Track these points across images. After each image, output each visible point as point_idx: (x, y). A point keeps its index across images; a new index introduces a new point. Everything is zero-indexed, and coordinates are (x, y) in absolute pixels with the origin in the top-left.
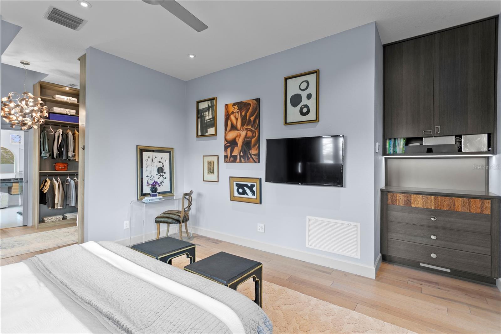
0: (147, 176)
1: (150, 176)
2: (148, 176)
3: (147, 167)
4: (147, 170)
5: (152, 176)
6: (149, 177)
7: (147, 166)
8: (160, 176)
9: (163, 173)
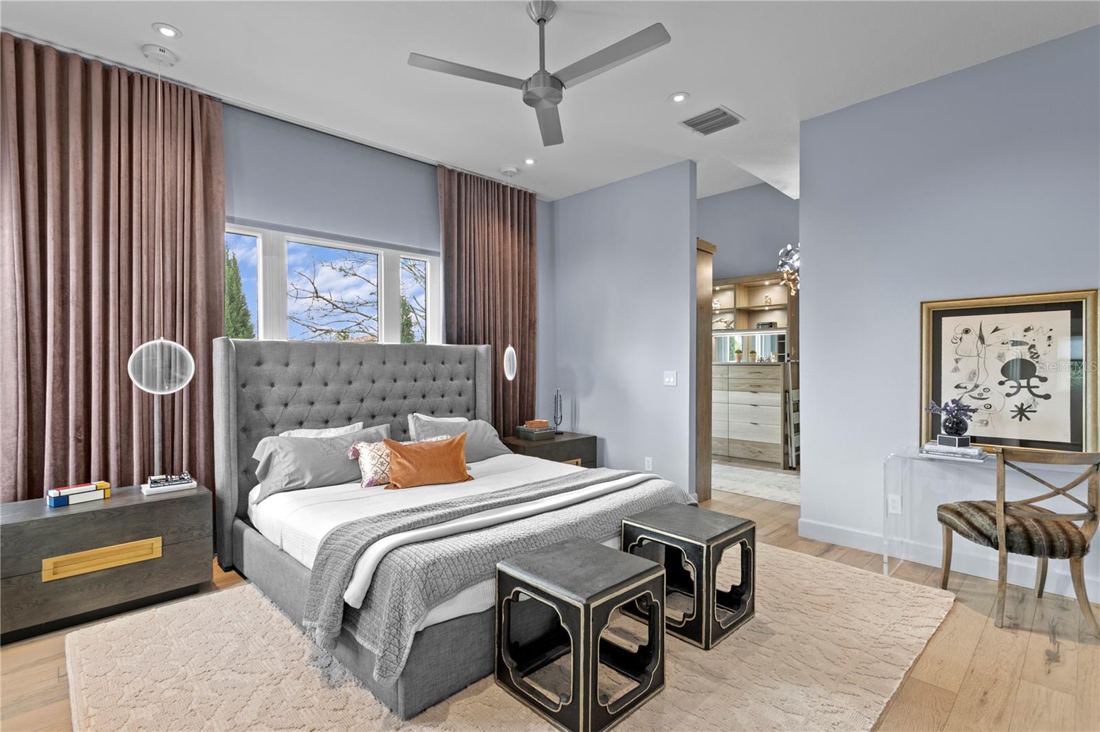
0: (958, 387)
1: (970, 386)
2: (961, 385)
3: (957, 361)
4: (956, 370)
5: (976, 386)
6: (965, 388)
7: (958, 357)
8: (1020, 387)
9: (1034, 381)
